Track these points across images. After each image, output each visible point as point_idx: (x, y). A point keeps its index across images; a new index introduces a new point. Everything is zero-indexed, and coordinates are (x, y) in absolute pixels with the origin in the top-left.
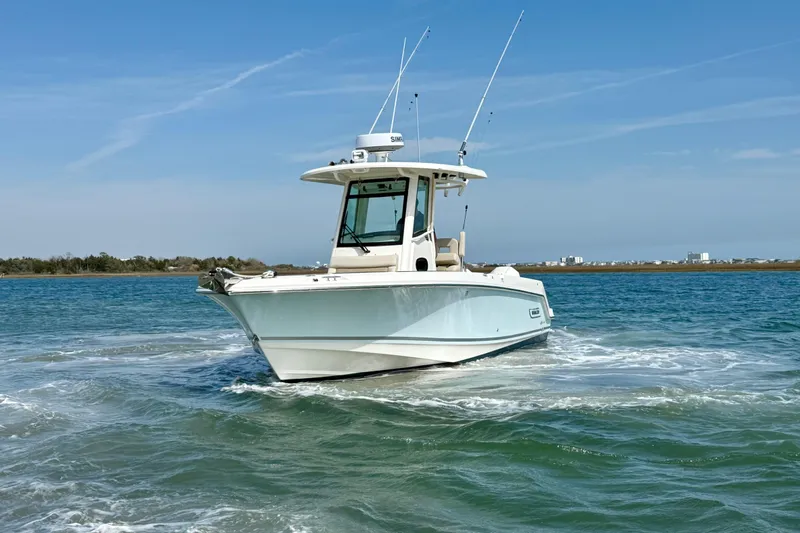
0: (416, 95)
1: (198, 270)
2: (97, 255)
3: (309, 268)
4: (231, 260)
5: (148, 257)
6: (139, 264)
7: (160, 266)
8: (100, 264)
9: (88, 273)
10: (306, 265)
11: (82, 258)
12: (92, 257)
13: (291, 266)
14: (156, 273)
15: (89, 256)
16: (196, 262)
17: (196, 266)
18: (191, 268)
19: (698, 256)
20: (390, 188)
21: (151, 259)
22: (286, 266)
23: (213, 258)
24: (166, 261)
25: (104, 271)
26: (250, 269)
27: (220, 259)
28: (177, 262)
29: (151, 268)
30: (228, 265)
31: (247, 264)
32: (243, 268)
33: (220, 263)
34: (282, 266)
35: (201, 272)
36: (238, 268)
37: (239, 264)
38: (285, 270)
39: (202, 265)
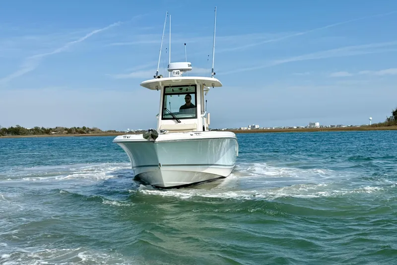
0: (185, 44)
1: (67, 133)
2: (14, 126)
3: (124, 132)
4: (84, 128)
5: (41, 128)
6: (36, 131)
7: (48, 132)
8: (16, 131)
9: (10, 136)
10: (123, 131)
11: (7, 128)
12: (12, 128)
13: (115, 131)
14: (46, 136)
15: (10, 127)
16: (66, 129)
17: (66, 132)
18: (64, 133)
19: (314, 124)
20: (187, 90)
21: (43, 128)
22: (113, 131)
23: (75, 128)
24: (51, 129)
25: (18, 134)
26: (94, 133)
27: (78, 128)
28: (56, 130)
29: (43, 133)
30: (82, 131)
31: (93, 130)
32: (90, 132)
33: (78, 130)
34: (110, 131)
35: (69, 135)
36: (88, 132)
37: (89, 130)
38: (112, 133)
39: (70, 131)
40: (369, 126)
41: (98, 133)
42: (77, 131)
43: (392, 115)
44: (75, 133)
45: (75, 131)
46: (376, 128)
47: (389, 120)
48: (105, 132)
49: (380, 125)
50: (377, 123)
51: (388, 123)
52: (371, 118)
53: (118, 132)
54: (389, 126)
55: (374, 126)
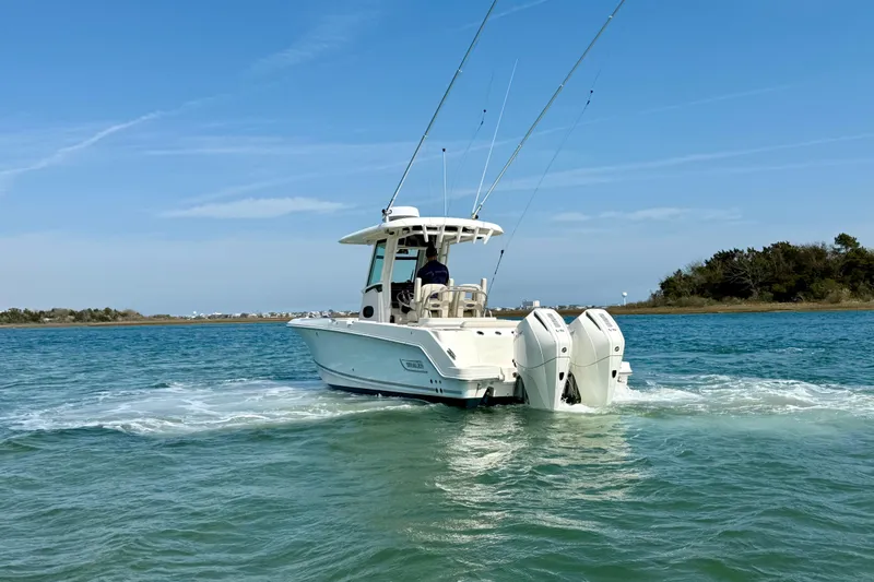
1: (74, 321)
3: (186, 318)
4: (108, 311)
6: (14, 316)
7: (35, 317)
10: (183, 316)
13: (168, 316)
14: (32, 325)
16: (72, 313)
17: (73, 317)
18: (67, 319)
21: (26, 311)
22: (163, 316)
23: (89, 310)
24: (42, 312)
26: (126, 320)
27: (96, 310)
28: (52, 314)
29: (26, 320)
30: (105, 316)
31: (124, 315)
32: (120, 319)
33: (97, 314)
34: (158, 317)
35: (78, 323)
36: (115, 318)
37: (116, 315)
38: (162, 320)
39: (79, 316)
40: (623, 307)
41: (135, 319)
42: (93, 317)
43: (659, 289)
44: (88, 321)
45: (89, 317)
46: (633, 311)
47: (654, 296)
48: (150, 318)
49: (640, 305)
50: (635, 301)
51: (654, 302)
52: (625, 294)
53: (174, 318)
54: (654, 306)
55: (630, 306)
